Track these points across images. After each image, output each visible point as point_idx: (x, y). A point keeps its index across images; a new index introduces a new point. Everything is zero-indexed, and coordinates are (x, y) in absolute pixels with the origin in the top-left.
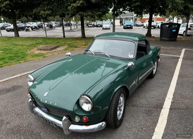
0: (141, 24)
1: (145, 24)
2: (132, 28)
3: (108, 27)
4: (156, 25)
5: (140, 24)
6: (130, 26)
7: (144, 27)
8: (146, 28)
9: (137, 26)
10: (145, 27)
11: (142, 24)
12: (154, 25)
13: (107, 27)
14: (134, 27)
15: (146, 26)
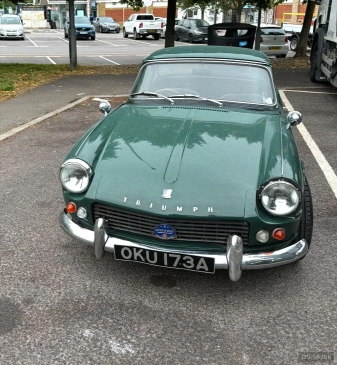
0: (113, 27)
1: (129, 27)
2: (93, 38)
3: (18, 34)
4: (160, 28)
5: (111, 27)
6: (86, 33)
7: (126, 36)
8: (132, 38)
9: (102, 32)
10: (130, 36)
11: (117, 25)
12: (156, 30)
13: (15, 33)
14: (97, 35)
15: (132, 31)
